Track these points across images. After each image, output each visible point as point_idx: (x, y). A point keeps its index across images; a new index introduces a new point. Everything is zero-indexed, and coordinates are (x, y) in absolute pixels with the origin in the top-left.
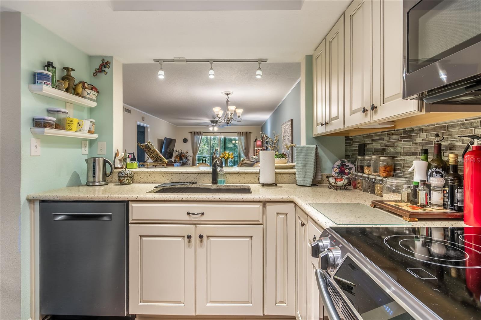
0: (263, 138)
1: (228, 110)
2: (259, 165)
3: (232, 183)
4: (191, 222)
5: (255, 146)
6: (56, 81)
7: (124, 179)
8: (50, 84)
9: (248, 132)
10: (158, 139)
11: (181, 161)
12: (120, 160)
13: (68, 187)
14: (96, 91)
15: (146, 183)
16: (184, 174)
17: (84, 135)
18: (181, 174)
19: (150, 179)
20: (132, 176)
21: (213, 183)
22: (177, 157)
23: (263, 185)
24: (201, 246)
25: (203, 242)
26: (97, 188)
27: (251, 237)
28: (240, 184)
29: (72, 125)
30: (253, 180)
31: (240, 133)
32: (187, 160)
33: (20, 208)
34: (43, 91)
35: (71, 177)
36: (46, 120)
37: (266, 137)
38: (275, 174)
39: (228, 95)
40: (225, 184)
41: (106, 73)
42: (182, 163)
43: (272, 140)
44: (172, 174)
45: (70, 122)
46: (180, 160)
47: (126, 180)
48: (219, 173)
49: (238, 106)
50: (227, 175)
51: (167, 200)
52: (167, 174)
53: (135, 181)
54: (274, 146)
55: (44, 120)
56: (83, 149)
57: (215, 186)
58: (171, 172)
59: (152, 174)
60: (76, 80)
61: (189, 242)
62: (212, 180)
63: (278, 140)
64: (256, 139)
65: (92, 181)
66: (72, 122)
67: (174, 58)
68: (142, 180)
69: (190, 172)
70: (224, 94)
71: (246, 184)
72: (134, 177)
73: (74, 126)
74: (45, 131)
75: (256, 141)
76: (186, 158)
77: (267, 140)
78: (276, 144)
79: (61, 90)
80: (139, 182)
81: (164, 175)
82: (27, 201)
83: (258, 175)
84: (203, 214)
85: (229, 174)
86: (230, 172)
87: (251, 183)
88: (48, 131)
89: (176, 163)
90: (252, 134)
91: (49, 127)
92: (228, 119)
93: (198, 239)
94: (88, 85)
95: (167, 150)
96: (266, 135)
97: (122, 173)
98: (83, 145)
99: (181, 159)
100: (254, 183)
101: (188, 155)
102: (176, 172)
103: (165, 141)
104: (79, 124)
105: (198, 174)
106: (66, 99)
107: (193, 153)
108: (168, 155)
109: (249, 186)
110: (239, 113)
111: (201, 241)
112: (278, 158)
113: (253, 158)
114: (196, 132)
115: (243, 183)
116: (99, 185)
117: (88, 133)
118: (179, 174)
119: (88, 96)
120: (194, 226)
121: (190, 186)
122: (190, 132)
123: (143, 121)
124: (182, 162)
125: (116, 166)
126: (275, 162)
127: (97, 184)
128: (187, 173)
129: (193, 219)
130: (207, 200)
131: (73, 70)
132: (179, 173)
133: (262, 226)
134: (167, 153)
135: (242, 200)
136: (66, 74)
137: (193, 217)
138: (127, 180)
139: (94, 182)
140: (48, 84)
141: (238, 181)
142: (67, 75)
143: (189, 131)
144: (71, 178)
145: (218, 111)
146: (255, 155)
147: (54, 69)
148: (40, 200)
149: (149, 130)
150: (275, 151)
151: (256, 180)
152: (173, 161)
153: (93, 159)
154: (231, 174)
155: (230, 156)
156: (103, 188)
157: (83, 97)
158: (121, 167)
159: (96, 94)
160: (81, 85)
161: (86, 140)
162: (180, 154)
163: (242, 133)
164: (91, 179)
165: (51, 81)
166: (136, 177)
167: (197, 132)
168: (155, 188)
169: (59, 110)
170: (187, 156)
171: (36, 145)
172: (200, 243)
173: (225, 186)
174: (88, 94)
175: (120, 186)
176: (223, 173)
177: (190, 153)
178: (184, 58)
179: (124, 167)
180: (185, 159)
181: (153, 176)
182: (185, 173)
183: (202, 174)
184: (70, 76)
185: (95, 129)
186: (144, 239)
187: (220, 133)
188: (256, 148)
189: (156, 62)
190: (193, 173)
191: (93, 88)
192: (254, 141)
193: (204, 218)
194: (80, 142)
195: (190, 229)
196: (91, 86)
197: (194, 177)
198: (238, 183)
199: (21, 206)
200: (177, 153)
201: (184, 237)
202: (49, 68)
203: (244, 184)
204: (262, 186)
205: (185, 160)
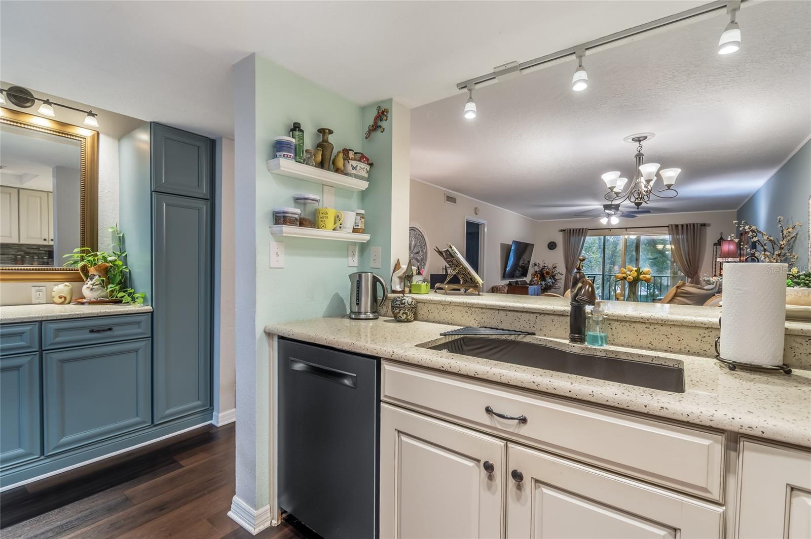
0: (741, 235)
1: (639, 174)
2: (721, 303)
3: (628, 346)
4: (495, 432)
5: (718, 256)
6: (304, 151)
7: (399, 313)
8: (291, 157)
9: (697, 224)
10: (501, 244)
11: (543, 283)
12: (400, 278)
13: (324, 317)
14: (366, 162)
15: (437, 322)
16: (508, 312)
17: (346, 235)
18: (501, 312)
19: (445, 315)
20: (413, 308)
21: (573, 340)
22: (535, 274)
23: (734, 366)
24: (519, 498)
25: (523, 490)
26: (363, 323)
27: (675, 530)
28: (652, 349)
29: (326, 220)
30: (695, 346)
31: (677, 226)
32: (554, 281)
33: (255, 344)
34: (282, 168)
35: (331, 301)
36: (286, 213)
37: (753, 231)
38: (785, 334)
39: (640, 141)
40: (606, 347)
41: (382, 130)
42: (544, 286)
43: (772, 238)
44: (484, 311)
45: (323, 215)
46: (542, 281)
47: (403, 314)
48: (589, 318)
49: (665, 162)
50: (612, 323)
51: (444, 369)
52: (473, 309)
53: (420, 317)
54: (776, 253)
55: (284, 213)
56: (350, 258)
57: (577, 348)
58: (481, 305)
59: (448, 306)
60: (334, 148)
61: (491, 477)
62: (572, 332)
63: (795, 237)
64: (721, 238)
65: (357, 310)
66: (326, 215)
67: (495, 68)
68: (431, 317)
69: (521, 308)
70: (631, 140)
71: (671, 352)
72: (419, 309)
73: (330, 222)
74: (284, 230)
75: (719, 243)
76: (553, 277)
77: (755, 239)
78: (786, 248)
79: (309, 165)
80: (425, 319)
81: (468, 311)
82: (264, 335)
83: (714, 333)
84: (523, 420)
85: (618, 321)
86: (621, 317)
87: (689, 353)
88: (289, 230)
89: (532, 285)
90: (708, 228)
91: (290, 223)
92: (639, 194)
93: (511, 482)
94: (355, 153)
95: (519, 262)
96: (753, 227)
97: (397, 301)
98: (350, 253)
99: (543, 278)
100: (698, 355)
101: (557, 272)
102: (490, 305)
103: (513, 248)
104: (337, 218)
105: (538, 315)
106: (323, 180)
107: (567, 268)
108: (519, 271)
109: (680, 362)
110: (670, 178)
111: (519, 487)
112: (797, 288)
113: (709, 281)
114: (574, 230)
115: (661, 350)
116: (365, 318)
117: (353, 232)
118: (497, 312)
119: (354, 172)
120: (503, 444)
121: (520, 338)
122: (562, 231)
123: (477, 214)
124: (545, 284)
125: (394, 288)
126: (788, 299)
127: (363, 316)
128: (514, 311)
129: (499, 427)
130: (534, 387)
131: (331, 132)
132: (498, 310)
133: (720, 510)
134: (518, 268)
135: (645, 410)
136: (321, 140)
137: (498, 423)
138: (405, 315)
139: (359, 313)
140: (289, 156)
141: (645, 342)
142: (324, 141)
143: (560, 229)
144: (330, 303)
145: (613, 180)
146: (715, 276)
147: (300, 133)
148: (279, 336)
149: (486, 229)
150: (786, 264)
151: (706, 347)
152: (528, 283)
153: (358, 275)
154: (626, 321)
155: (641, 276)
156: (371, 323)
157: (346, 174)
158: (401, 290)
159: (368, 168)
160: (341, 155)
161: (354, 244)
162: (543, 269)
163: (682, 226)
164: (356, 309)
165: (293, 151)
166: (423, 311)
167: (576, 230)
168: (441, 335)
169: (306, 196)
170: (555, 272)
171: (277, 253)
172: (515, 489)
173: (605, 351)
174: (354, 168)
175: (394, 324)
176: (601, 319)
177: (561, 269)
178: (515, 62)
179: (407, 290)
180: (550, 278)
181: (449, 309)
182: (510, 311)
183: (547, 316)
184: (327, 141)
185: (365, 226)
186: (404, 439)
187: (626, 228)
188: (719, 260)
189: (462, 88)
190: (527, 312)
191: (362, 158)
192: (715, 244)
193: (524, 430)
194: (345, 248)
195: (491, 449)
196: (361, 155)
197: (529, 320)
198: (645, 348)
199: (257, 340)
200: (536, 267)
201: (478, 461)
202: (294, 132)
203: (666, 351)
204: (727, 370)
205: (550, 280)
